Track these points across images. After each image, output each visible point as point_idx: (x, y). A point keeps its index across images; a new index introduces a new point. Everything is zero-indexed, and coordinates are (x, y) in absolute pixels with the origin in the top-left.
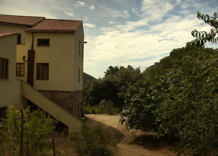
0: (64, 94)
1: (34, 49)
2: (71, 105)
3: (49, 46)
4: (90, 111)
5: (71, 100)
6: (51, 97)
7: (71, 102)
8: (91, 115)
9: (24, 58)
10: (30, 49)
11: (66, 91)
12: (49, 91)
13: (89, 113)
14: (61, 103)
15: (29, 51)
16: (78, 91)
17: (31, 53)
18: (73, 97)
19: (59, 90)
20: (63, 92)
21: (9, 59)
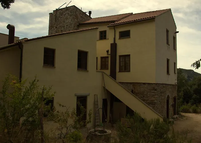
0: (146, 86)
1: (116, 42)
2: (153, 99)
3: (130, 37)
4: (191, 110)
5: (153, 93)
6: (133, 89)
7: (153, 95)
8: (191, 114)
9: (108, 51)
10: (112, 42)
11: (148, 82)
12: (131, 83)
13: (190, 112)
14: (142, 96)
15: (111, 44)
16: (166, 84)
17: (114, 46)
18: (156, 90)
19: (140, 82)
20: (144, 84)
21: (88, 52)
